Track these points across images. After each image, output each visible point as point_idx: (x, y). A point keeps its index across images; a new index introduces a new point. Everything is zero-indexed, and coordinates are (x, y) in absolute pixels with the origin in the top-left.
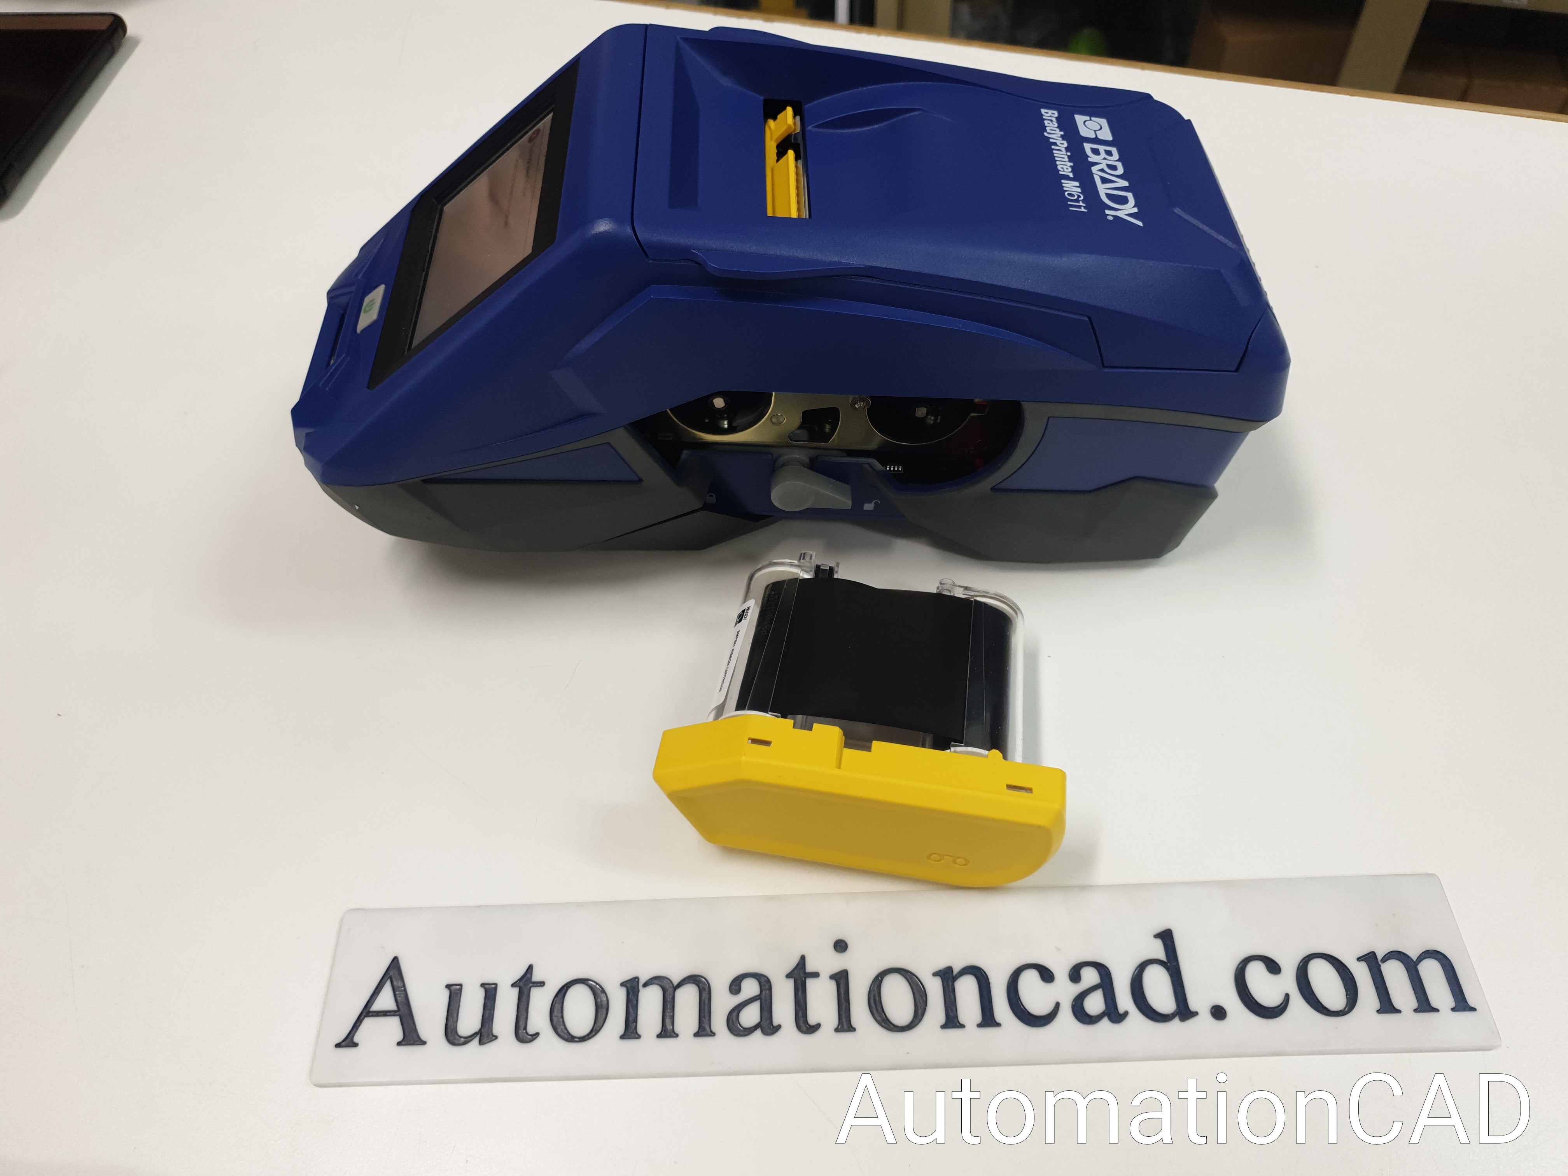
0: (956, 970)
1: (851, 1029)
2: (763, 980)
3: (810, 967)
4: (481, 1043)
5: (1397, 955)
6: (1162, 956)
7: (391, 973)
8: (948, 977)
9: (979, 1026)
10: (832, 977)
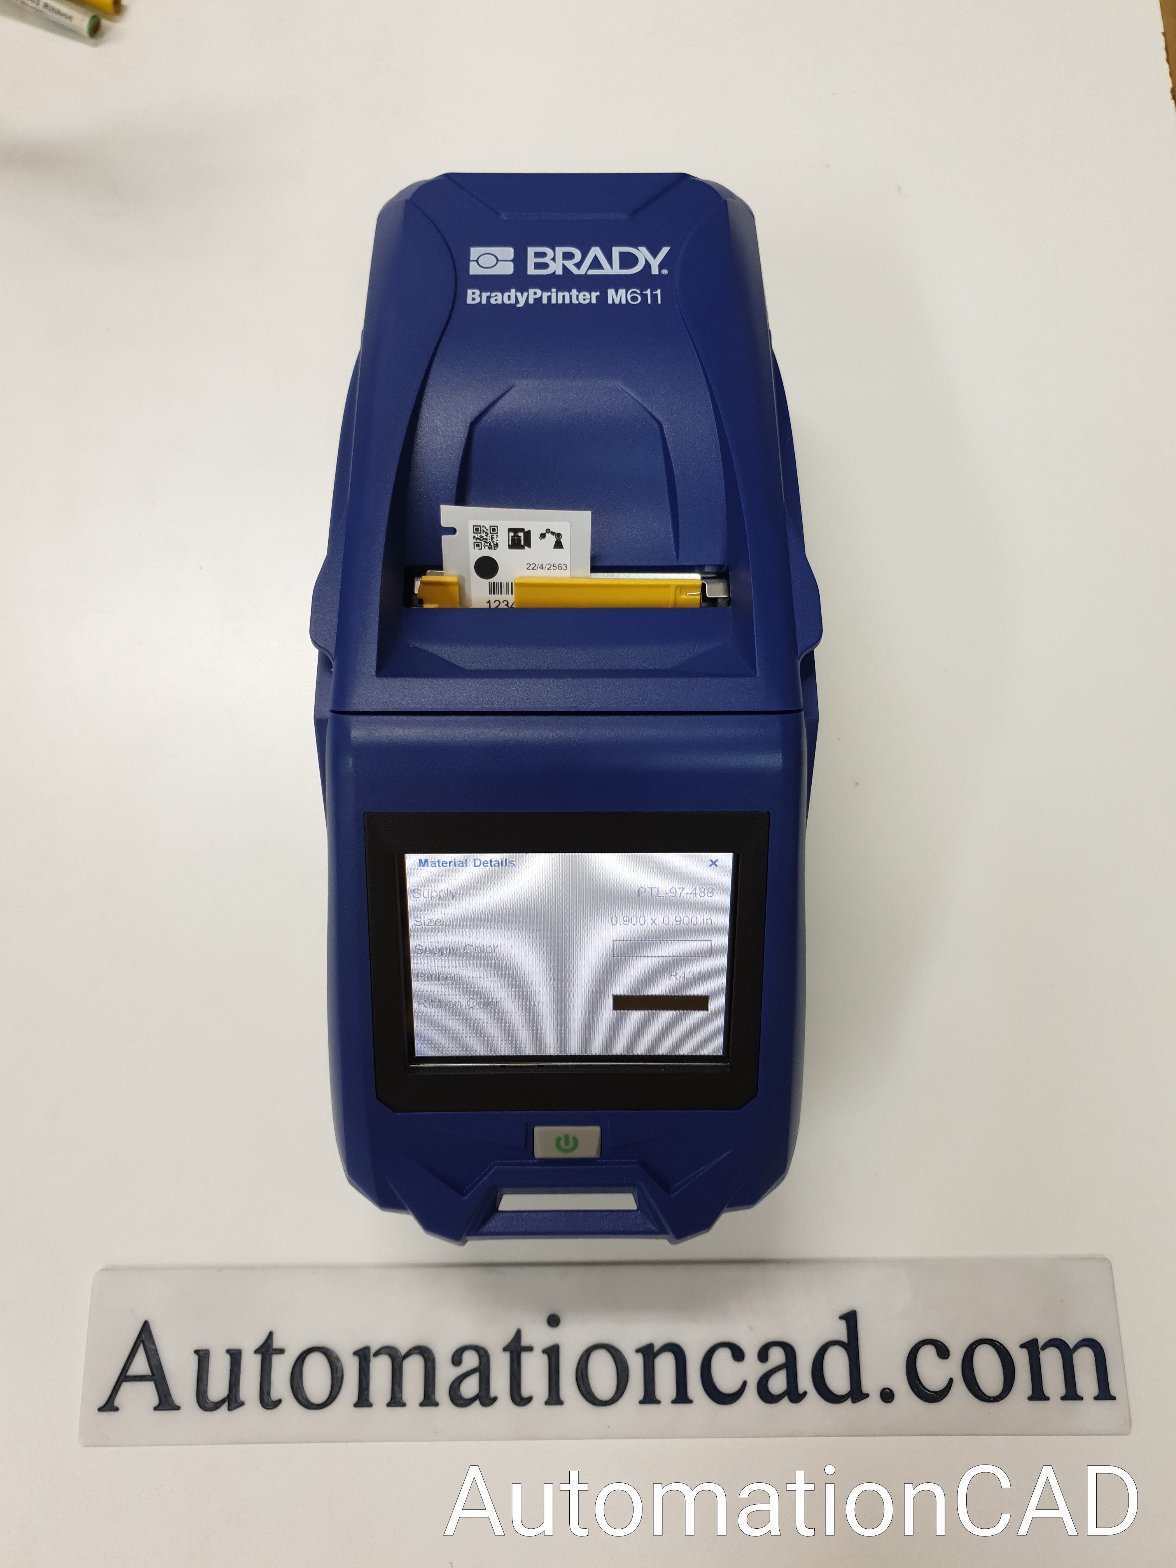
0: (657, 1347)
1: (560, 1402)
2: (482, 1352)
3: (525, 1341)
4: (230, 1409)
5: (1057, 1343)
6: (844, 1337)
7: (143, 1336)
8: (649, 1353)
9: (674, 1402)
10: (544, 1351)
